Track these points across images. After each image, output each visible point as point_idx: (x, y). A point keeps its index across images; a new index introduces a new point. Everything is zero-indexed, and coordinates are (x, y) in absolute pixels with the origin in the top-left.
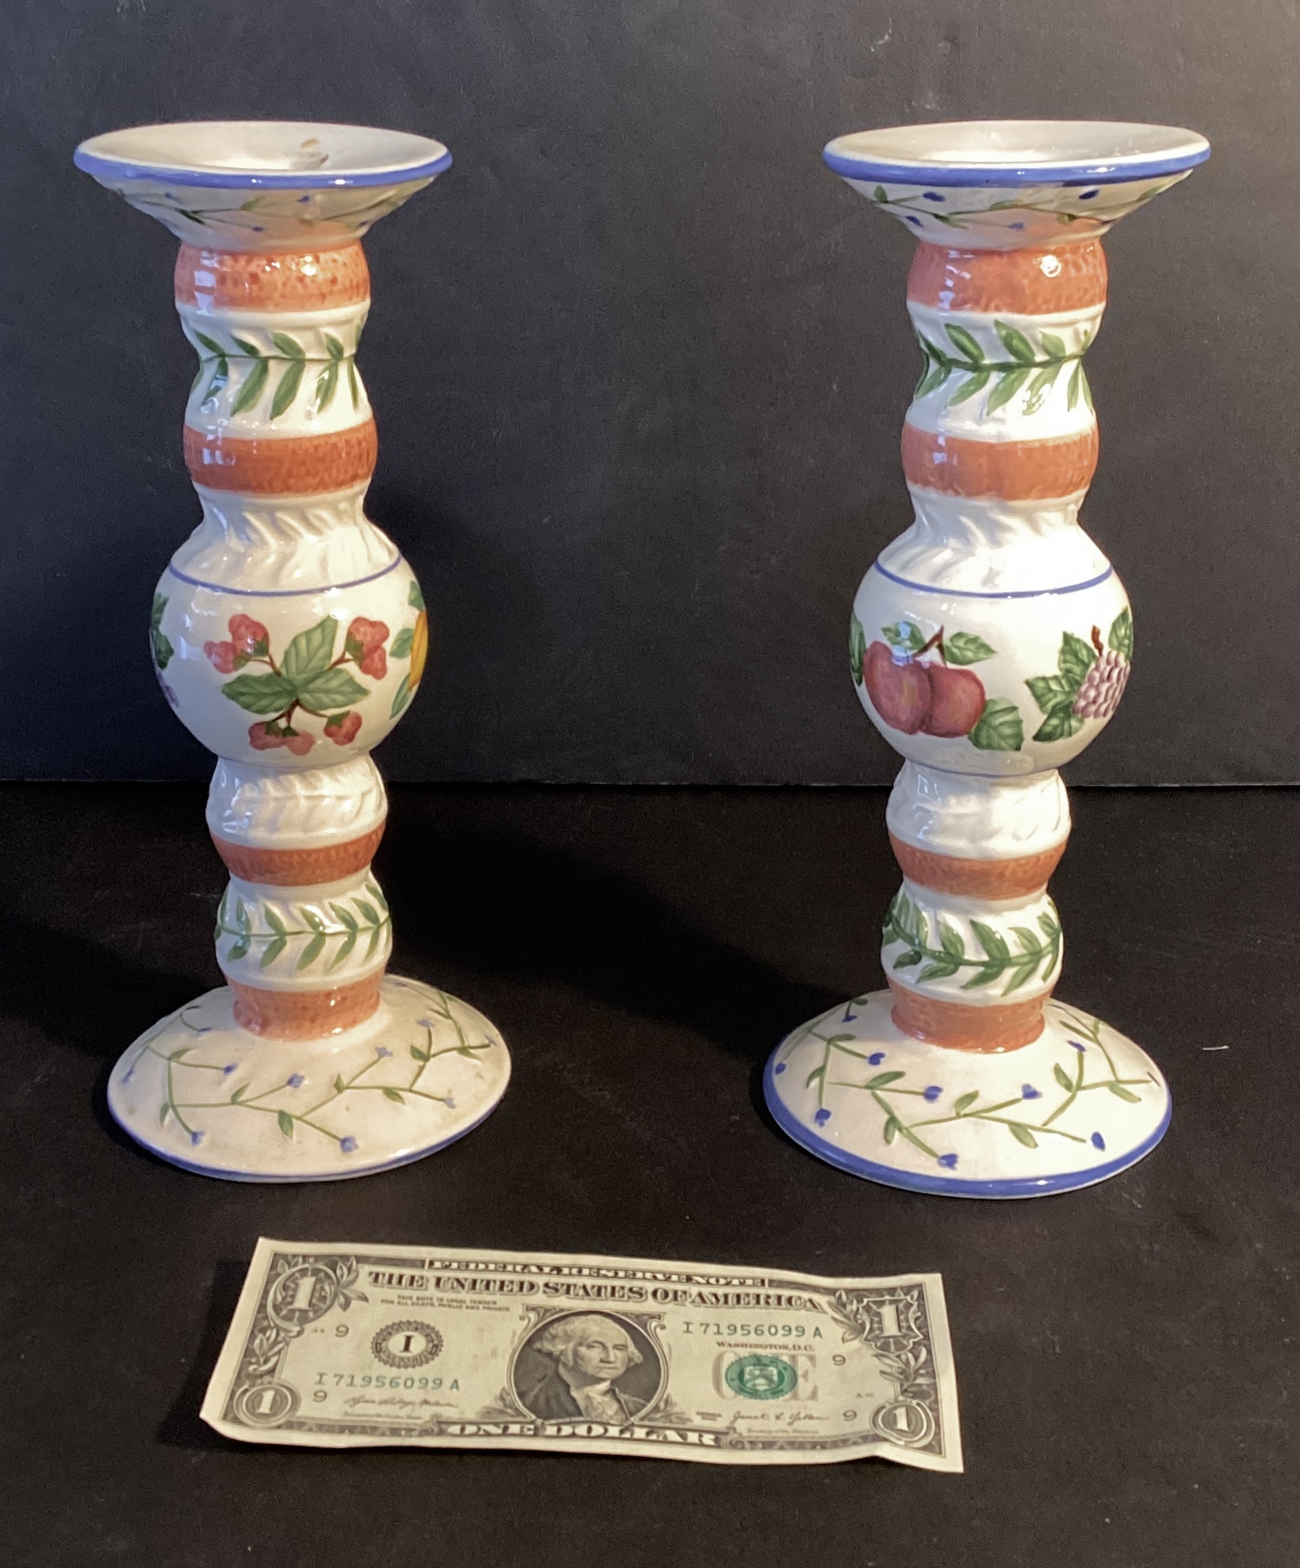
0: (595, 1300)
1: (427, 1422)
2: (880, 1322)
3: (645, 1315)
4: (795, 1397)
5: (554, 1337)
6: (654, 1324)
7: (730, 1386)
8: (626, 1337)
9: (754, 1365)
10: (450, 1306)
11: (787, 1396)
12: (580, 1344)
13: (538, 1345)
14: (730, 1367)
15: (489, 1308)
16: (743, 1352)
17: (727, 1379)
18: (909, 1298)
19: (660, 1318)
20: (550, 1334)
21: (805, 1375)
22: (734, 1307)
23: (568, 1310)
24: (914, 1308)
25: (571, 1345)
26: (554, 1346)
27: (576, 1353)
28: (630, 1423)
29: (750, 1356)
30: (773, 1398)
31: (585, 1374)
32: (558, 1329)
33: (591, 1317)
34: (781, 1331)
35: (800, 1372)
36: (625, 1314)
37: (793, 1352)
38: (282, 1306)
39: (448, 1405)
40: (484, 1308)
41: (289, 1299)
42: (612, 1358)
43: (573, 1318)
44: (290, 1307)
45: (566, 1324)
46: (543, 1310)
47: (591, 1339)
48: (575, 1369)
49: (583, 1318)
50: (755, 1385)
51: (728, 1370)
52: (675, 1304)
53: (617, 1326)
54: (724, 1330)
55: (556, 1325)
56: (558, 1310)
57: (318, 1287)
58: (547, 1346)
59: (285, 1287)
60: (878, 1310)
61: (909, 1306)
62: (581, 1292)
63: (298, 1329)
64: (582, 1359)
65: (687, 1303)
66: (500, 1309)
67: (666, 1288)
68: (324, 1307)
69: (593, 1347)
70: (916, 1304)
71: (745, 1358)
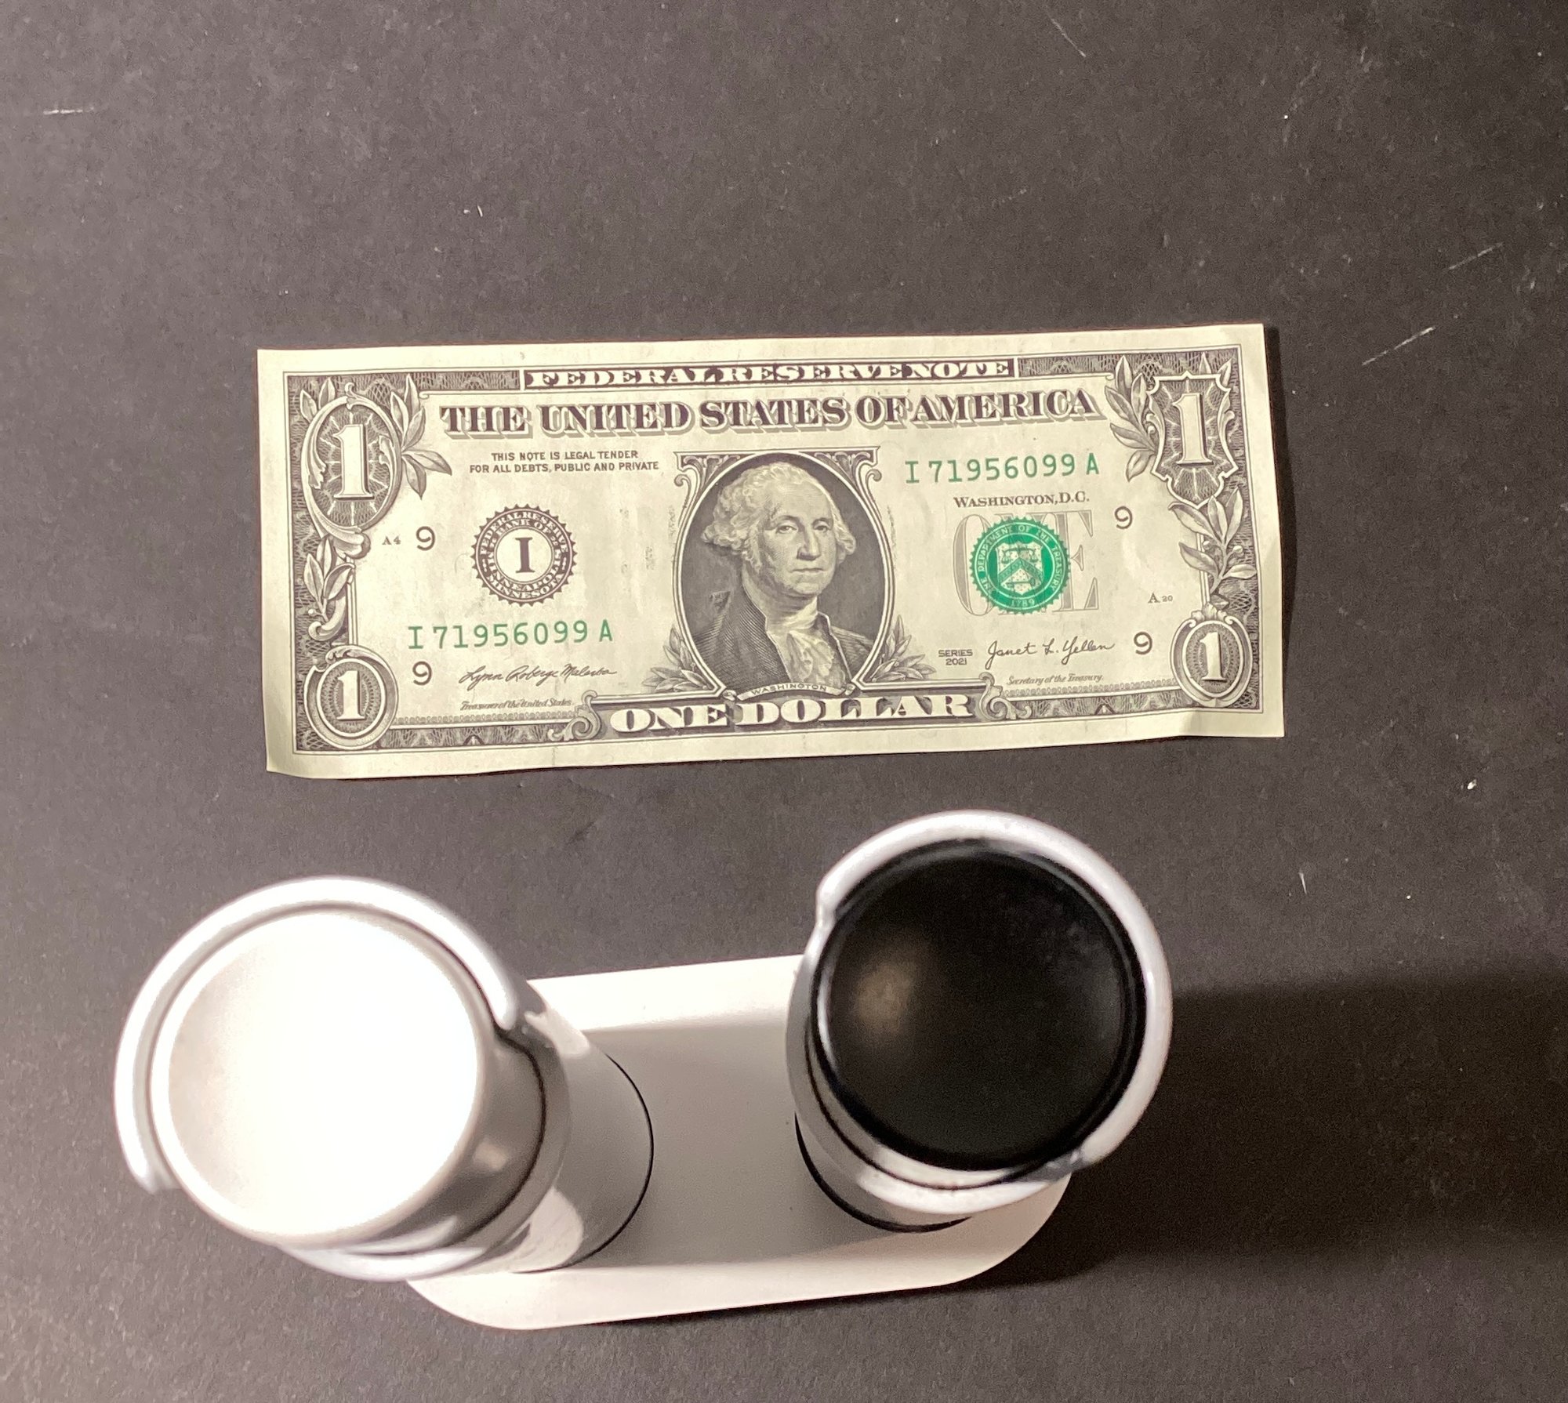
0: (776, 430)
1: (580, 708)
2: (1178, 432)
3: (850, 453)
4: (1068, 605)
5: (729, 514)
6: (865, 469)
7: (979, 588)
8: (828, 502)
9: (1010, 540)
10: (571, 468)
11: (1058, 603)
12: (767, 525)
13: (707, 534)
14: (976, 547)
15: (628, 466)
16: (993, 515)
17: (973, 575)
18: (1217, 377)
19: (871, 459)
20: (723, 509)
21: (1079, 558)
22: (973, 424)
23: (742, 456)
24: (1225, 400)
25: (754, 528)
26: (729, 533)
27: (763, 543)
28: (854, 687)
29: (1003, 523)
30: (1038, 609)
31: (779, 587)
32: (731, 497)
33: (774, 467)
34: (1042, 469)
35: (1072, 552)
36: (821, 456)
37: (1060, 508)
38: (326, 492)
39: (603, 672)
40: (621, 465)
41: (334, 478)
42: (814, 551)
43: (751, 472)
44: (337, 496)
45: (741, 485)
46: (705, 460)
47: (781, 513)
48: (766, 579)
49: (764, 471)
50: (1012, 584)
51: (974, 554)
52: (891, 427)
53: (814, 482)
54: (963, 472)
55: (727, 490)
56: (726, 458)
57: (370, 446)
58: (720, 534)
59: (322, 451)
60: (1174, 404)
61: (1217, 396)
62: (755, 417)
63: (360, 539)
64: (772, 553)
65: (906, 422)
66: (644, 466)
67: (877, 396)
68: (389, 487)
69: (784, 528)
70: (1229, 390)
71: (996, 526)
